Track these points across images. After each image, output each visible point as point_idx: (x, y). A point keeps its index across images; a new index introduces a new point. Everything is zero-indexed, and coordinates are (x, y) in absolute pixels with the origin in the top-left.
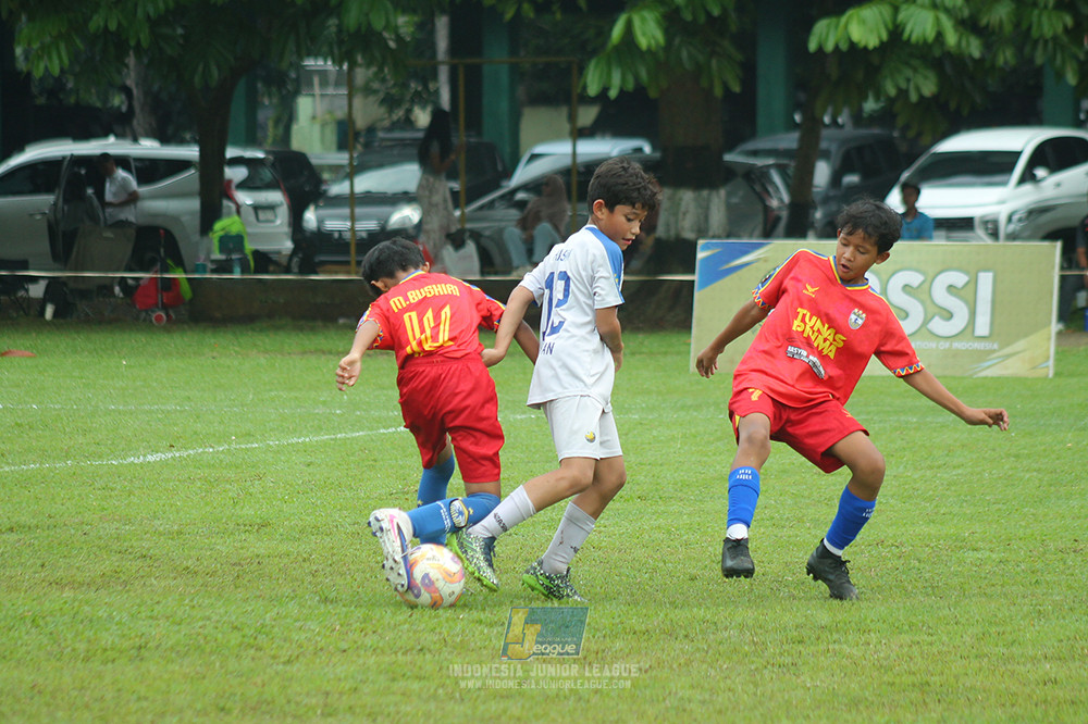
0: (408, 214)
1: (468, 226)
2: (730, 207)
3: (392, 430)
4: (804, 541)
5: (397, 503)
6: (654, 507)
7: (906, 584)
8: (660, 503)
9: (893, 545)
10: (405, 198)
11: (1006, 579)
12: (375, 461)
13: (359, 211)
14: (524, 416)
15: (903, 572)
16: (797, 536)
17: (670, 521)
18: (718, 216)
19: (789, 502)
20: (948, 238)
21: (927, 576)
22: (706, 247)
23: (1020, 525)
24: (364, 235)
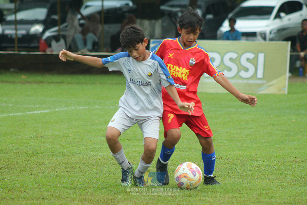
0: (38, 28)
1: (62, 33)
2: (163, 27)
3: (32, 112)
4: (191, 157)
5: (33, 141)
6: (133, 143)
7: (231, 173)
8: (136, 142)
9: (225, 159)
10: (36, 22)
11: (269, 172)
12: (25, 124)
13: (19, 27)
14: (83, 108)
15: (229, 169)
16: (188, 155)
17: (140, 149)
18: (158, 30)
19: (186, 141)
20: (247, 40)
21: (239, 171)
22: (153, 43)
23: (275, 151)
24: (20, 36)
